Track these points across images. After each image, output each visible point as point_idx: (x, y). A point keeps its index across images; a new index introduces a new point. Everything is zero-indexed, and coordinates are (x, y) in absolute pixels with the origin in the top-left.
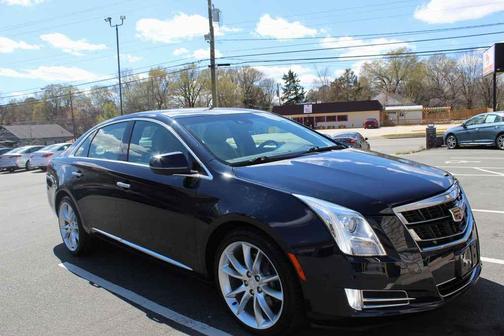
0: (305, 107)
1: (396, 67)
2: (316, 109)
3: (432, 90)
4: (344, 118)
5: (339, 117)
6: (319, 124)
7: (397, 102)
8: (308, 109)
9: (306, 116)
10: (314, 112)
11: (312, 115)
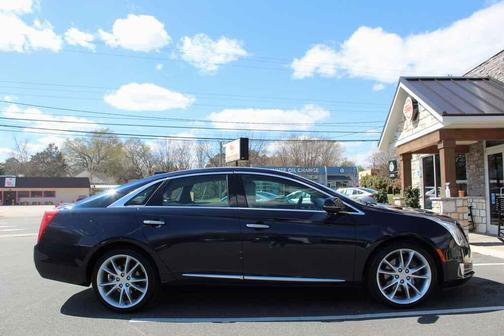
0: (7, 180)
1: (98, 146)
2: (20, 182)
3: (129, 170)
4: (51, 194)
5: (45, 192)
6: (23, 200)
7: (101, 181)
8: (10, 182)
9: (7, 190)
10: (17, 185)
11: (13, 190)
